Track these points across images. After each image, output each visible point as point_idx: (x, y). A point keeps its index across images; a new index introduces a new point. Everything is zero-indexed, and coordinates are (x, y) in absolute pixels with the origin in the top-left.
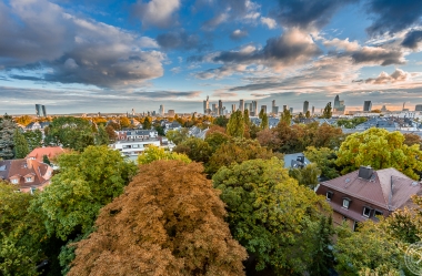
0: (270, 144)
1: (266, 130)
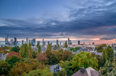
0: (43, 61)
1: (41, 53)
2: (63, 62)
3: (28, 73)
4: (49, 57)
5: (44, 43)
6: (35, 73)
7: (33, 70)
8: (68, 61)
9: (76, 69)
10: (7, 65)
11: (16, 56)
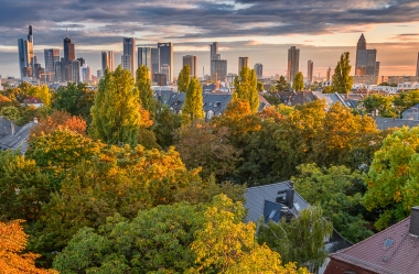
2: (316, 171)
3: (130, 216)
4: (240, 144)
5: (218, 64)
6: (164, 221)
7: (155, 205)
8: (343, 167)
9: (387, 215)
10: (34, 174)
11: (73, 134)
